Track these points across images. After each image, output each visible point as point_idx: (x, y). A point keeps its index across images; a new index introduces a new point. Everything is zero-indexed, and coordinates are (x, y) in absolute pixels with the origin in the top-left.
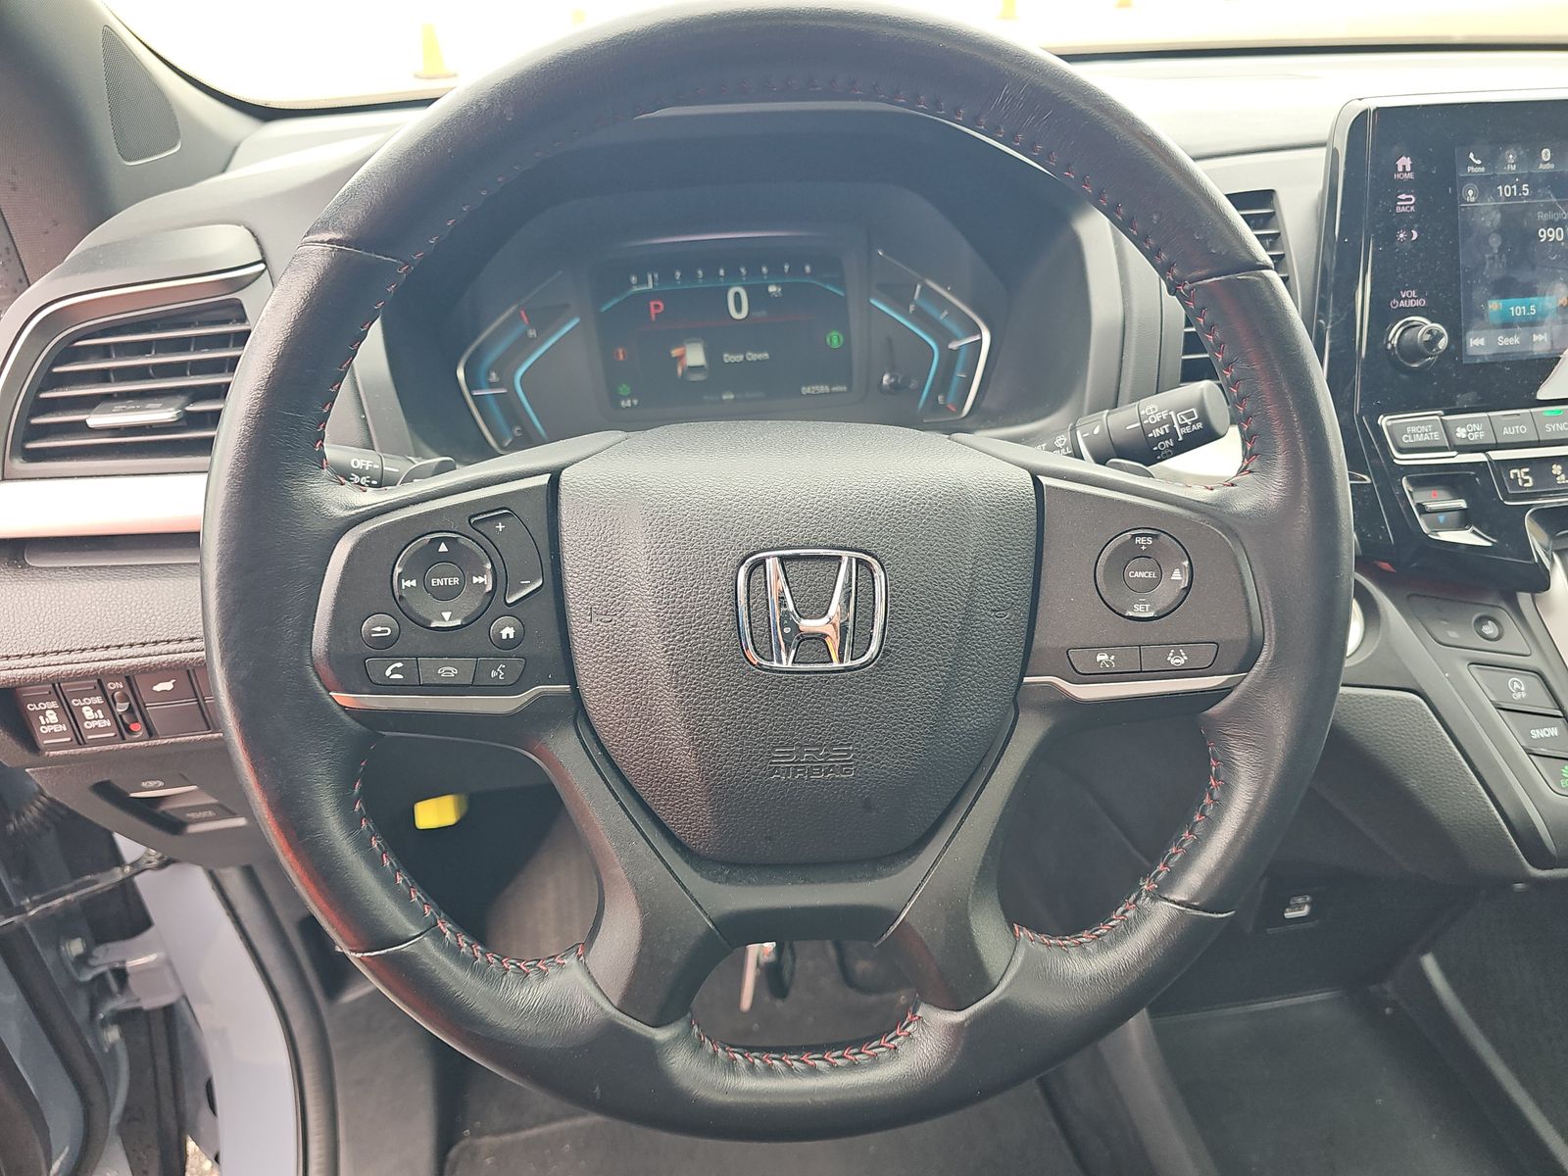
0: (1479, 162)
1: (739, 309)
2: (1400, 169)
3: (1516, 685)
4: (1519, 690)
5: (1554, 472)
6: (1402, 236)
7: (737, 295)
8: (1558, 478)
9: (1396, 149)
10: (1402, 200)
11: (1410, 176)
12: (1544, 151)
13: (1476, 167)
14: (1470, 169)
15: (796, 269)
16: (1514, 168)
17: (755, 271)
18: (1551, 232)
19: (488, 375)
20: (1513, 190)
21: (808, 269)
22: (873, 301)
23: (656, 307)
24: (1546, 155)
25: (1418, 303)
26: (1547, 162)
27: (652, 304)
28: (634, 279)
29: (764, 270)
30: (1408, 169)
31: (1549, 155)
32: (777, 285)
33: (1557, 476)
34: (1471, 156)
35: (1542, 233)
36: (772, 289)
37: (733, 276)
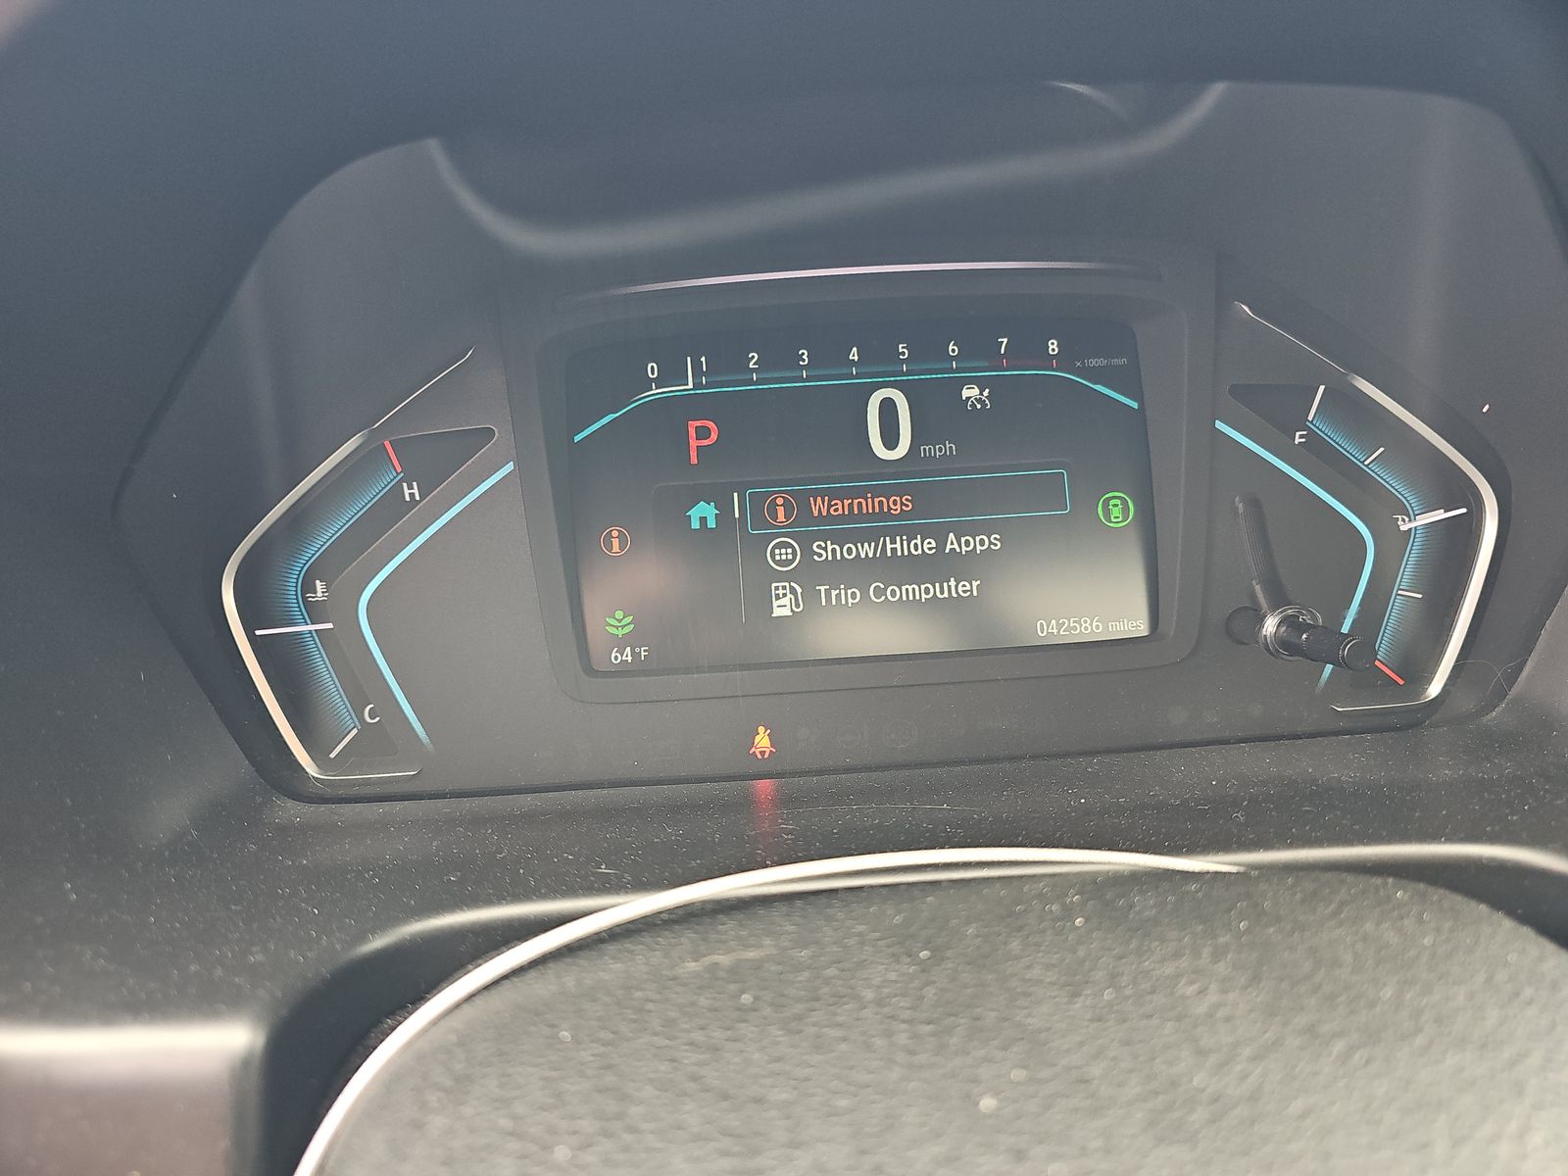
1: (890, 439)
7: (888, 407)
15: (1028, 350)
17: (928, 350)
19: (308, 587)
21: (1053, 346)
22: (1219, 425)
23: (701, 436)
27: (693, 425)
28: (652, 370)
29: (953, 349)
32: (982, 384)
36: (970, 392)
37: (880, 359)
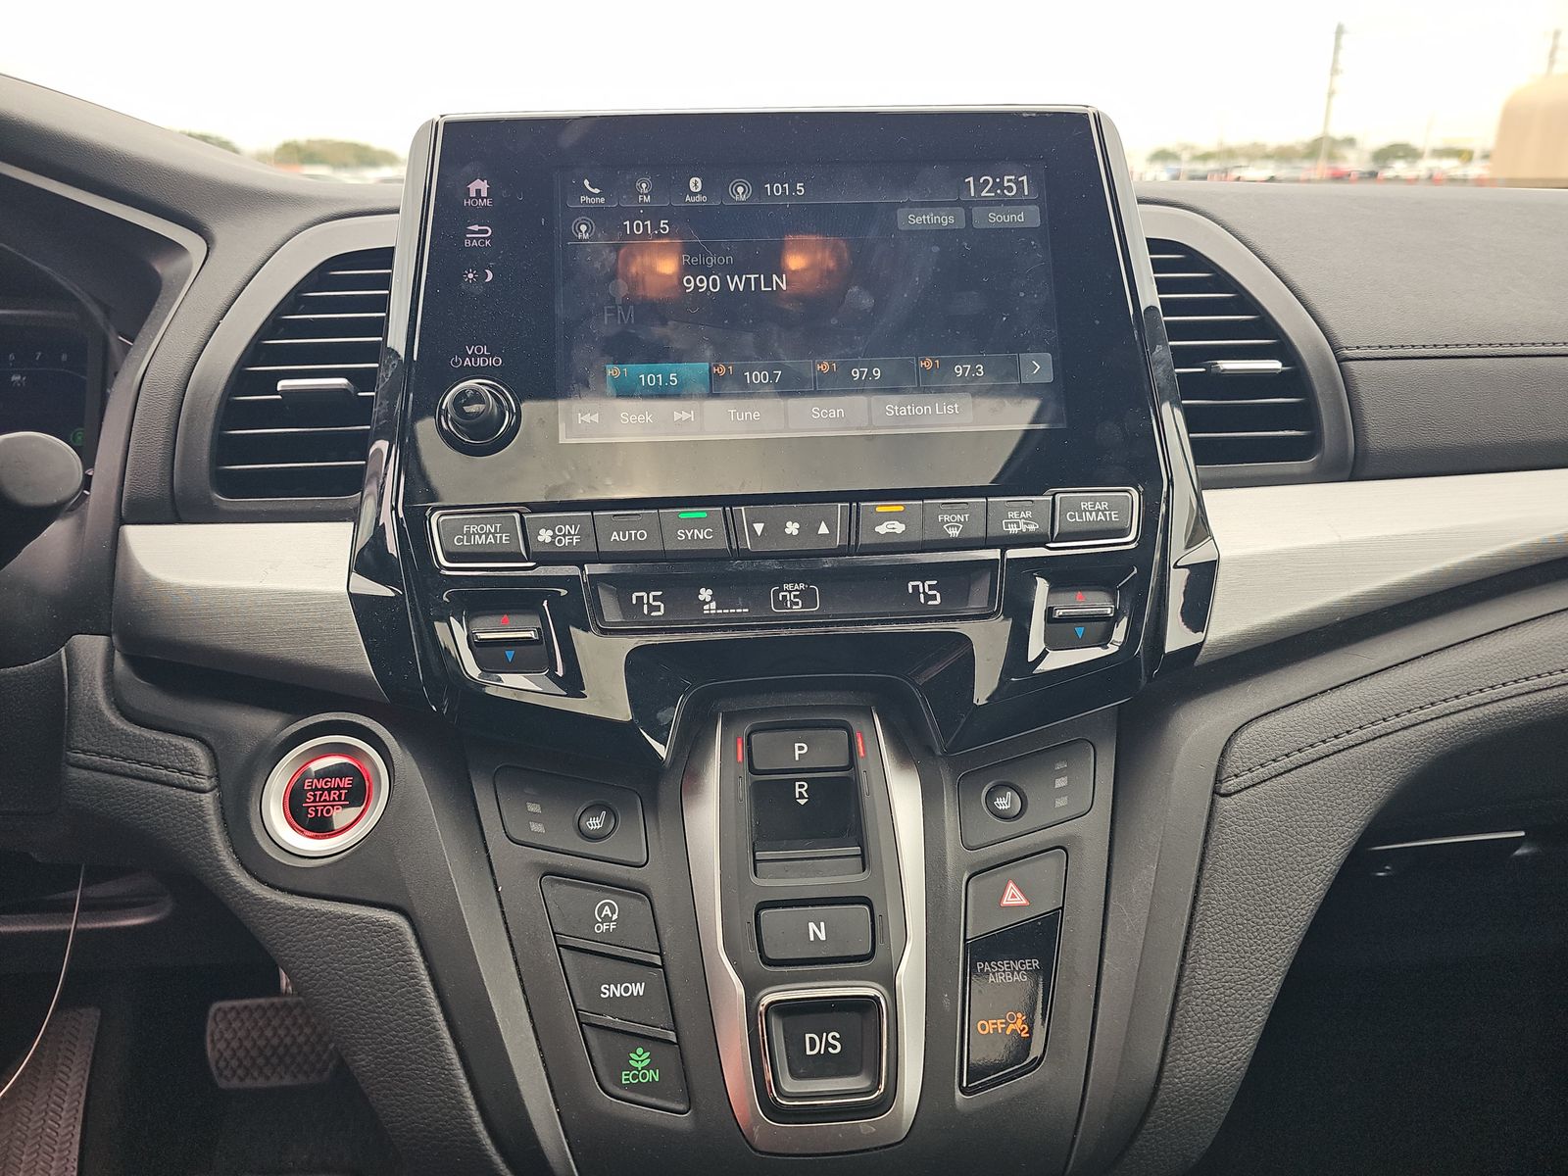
0: (597, 191)
2: (473, 194)
3: (607, 911)
4: (607, 919)
5: (701, 598)
6: (471, 276)
8: (706, 607)
9: (468, 169)
10: (474, 232)
11: (487, 202)
12: (693, 180)
13: (592, 195)
14: (583, 199)
16: (647, 199)
18: (701, 281)
20: (645, 227)
24: (695, 184)
25: (490, 362)
26: (696, 194)
30: (484, 194)
31: (699, 184)
33: (705, 602)
34: (586, 182)
35: (689, 281)
